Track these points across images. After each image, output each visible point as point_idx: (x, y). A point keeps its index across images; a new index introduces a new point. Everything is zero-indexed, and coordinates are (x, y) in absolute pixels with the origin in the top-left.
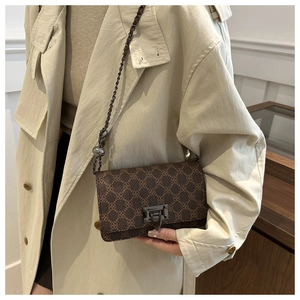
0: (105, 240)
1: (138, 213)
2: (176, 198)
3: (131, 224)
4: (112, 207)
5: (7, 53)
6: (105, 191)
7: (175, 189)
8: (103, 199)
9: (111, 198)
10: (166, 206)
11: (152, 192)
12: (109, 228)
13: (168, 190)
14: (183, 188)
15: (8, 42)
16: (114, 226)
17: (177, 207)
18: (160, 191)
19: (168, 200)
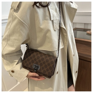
2: (43, 65)
3: (29, 66)
5: (2, 23)
11: (37, 60)
13: (42, 62)
14: (46, 64)
15: (2, 20)
17: (43, 68)
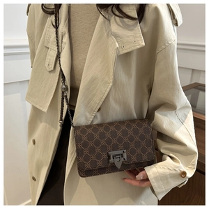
0: (81, 176)
1: (105, 156)
2: (132, 145)
3: (100, 164)
4: (86, 151)
6: (81, 140)
7: (131, 139)
8: (80, 146)
9: (85, 145)
10: (125, 151)
11: (115, 141)
12: (84, 167)
13: (126, 140)
14: (137, 138)
16: (88, 166)
17: (133, 152)
18: (120, 140)
19: (126, 147)
